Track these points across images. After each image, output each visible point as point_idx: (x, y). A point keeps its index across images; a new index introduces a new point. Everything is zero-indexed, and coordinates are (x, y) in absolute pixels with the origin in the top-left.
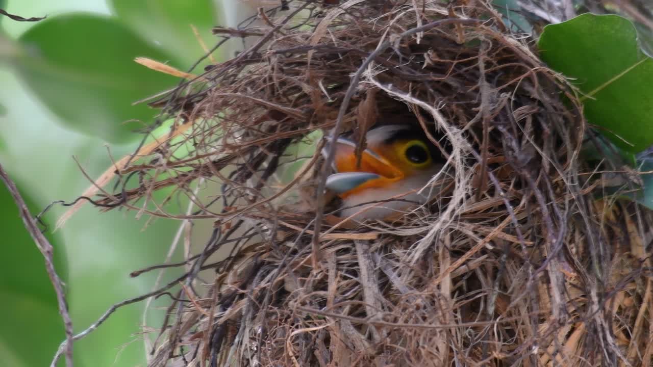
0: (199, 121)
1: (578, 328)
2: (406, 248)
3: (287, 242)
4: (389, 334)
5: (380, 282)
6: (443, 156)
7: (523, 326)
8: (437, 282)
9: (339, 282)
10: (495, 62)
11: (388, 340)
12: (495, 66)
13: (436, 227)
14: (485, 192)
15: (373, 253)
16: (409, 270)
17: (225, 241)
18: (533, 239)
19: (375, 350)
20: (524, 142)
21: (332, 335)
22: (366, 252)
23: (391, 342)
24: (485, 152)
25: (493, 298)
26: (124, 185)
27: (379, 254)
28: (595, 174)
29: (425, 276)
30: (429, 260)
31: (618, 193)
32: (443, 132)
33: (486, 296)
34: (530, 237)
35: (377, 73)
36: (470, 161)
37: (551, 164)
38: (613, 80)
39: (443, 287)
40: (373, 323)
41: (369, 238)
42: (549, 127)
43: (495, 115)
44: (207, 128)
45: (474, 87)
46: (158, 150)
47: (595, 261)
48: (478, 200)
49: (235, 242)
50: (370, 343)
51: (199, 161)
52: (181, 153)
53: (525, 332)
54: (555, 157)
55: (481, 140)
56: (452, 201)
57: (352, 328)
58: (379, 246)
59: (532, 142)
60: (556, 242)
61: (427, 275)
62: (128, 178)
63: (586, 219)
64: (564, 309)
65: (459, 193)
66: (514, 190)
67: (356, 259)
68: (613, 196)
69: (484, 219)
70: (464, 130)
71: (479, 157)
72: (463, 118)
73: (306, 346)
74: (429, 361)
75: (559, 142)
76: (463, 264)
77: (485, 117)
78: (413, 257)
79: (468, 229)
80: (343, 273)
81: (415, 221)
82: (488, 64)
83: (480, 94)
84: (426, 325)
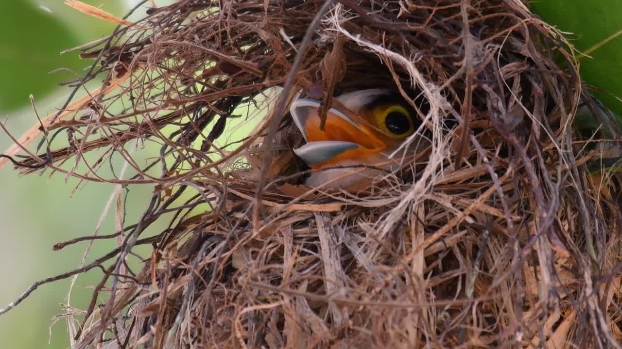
0: (139, 73)
1: (567, 319)
2: (374, 221)
3: (235, 213)
4: (351, 317)
5: (343, 259)
6: (419, 116)
7: (505, 314)
8: (408, 259)
9: (296, 258)
10: (479, 13)
11: (351, 322)
12: (480, 17)
13: (409, 196)
14: (465, 159)
15: (335, 226)
16: (377, 245)
17: (164, 210)
18: (521, 213)
19: (335, 335)
20: (511, 104)
21: (286, 317)
22: (327, 225)
23: (354, 324)
24: (467, 113)
25: (473, 279)
26: (49, 144)
27: (343, 227)
28: (591, 143)
29: (395, 252)
30: (400, 235)
31: (616, 166)
32: (419, 89)
33: (464, 276)
34: (516, 211)
35: (345, 20)
36: (449, 123)
37: (542, 130)
38: (615, 36)
39: (415, 265)
40: (334, 301)
41: (332, 210)
42: (540, 87)
43: (480, 71)
44: (147, 80)
45: (456, 40)
46: (89, 104)
47: (590, 240)
48: (457, 168)
49: (176, 212)
50: (329, 327)
51: (136, 117)
52: (115, 109)
53: (507, 320)
54: (546, 122)
55: (462, 100)
56: (428, 167)
57: (309, 310)
58: (343, 219)
59: (521, 104)
60: (547, 216)
61: (398, 251)
62: (54, 136)
63: (580, 193)
64: (554, 292)
65: (436, 159)
66: (499, 158)
67: (316, 232)
68: (611, 169)
69: (463, 191)
70: (443, 87)
71: (460, 119)
72: (442, 74)
73: (256, 327)
74: (398, 343)
75: (551, 106)
76: (438, 240)
77: (468, 73)
78: (381, 232)
79: (445, 201)
80: (301, 249)
81: (385, 190)
82: (472, 15)
83: (463, 48)
84: (395, 303)
